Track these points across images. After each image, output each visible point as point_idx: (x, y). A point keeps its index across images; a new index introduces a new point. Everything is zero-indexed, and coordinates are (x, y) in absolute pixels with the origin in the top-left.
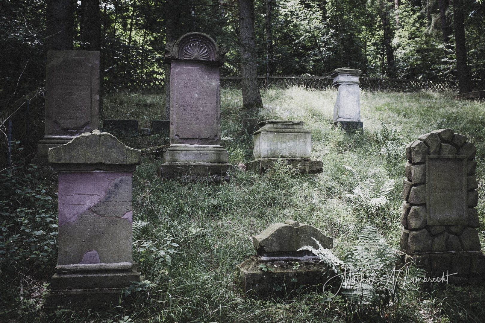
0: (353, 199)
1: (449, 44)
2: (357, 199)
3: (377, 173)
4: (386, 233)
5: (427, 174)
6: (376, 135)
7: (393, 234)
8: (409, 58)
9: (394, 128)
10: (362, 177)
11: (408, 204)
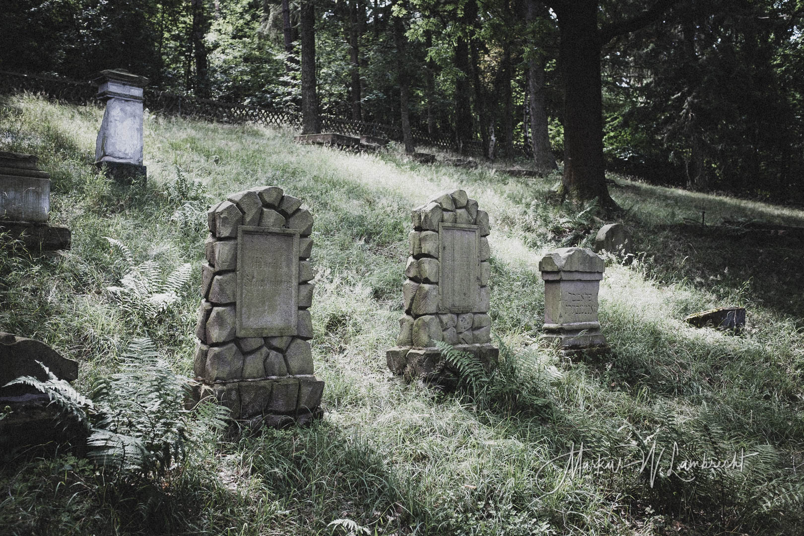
0: (119, 294)
1: (293, 55)
2: (128, 295)
3: (164, 251)
4: (173, 351)
5: (239, 256)
6: (167, 189)
7: (185, 352)
8: (232, 68)
9: (197, 180)
10: (138, 259)
11: (208, 304)
